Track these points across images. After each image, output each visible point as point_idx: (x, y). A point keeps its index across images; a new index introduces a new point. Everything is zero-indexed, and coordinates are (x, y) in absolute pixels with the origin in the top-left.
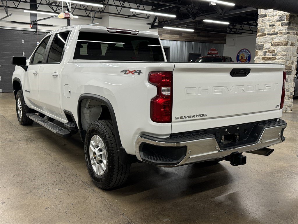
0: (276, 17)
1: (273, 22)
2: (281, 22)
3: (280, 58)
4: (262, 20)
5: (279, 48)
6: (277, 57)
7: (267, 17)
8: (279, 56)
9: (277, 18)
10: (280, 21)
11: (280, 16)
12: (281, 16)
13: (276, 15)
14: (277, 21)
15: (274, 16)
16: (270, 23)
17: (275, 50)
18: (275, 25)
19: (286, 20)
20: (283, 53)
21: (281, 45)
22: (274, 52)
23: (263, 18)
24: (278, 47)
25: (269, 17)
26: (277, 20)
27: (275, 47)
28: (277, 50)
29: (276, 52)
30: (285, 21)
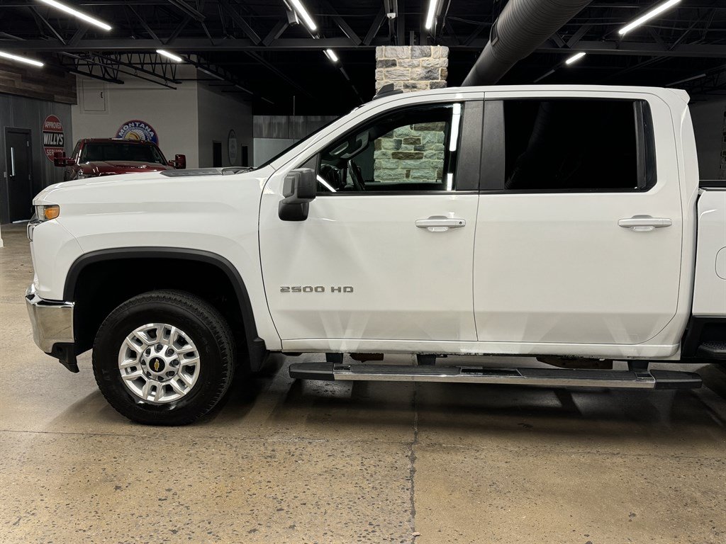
0: (417, 69)
1: (412, 79)
2: (429, 82)
3: (432, 156)
4: (388, 71)
5: (429, 135)
6: (425, 153)
7: (397, 67)
8: (432, 151)
9: (420, 71)
10: (427, 78)
11: (426, 68)
12: (429, 69)
13: (419, 65)
14: (422, 79)
15: (413, 66)
16: (407, 82)
17: (421, 138)
18: (418, 86)
19: (442, 79)
20: (437, 144)
21: (433, 130)
22: (418, 142)
23: (389, 69)
24: (426, 132)
25: (402, 69)
26: (422, 75)
27: (420, 133)
28: (424, 138)
29: (423, 142)
30: (439, 81)
